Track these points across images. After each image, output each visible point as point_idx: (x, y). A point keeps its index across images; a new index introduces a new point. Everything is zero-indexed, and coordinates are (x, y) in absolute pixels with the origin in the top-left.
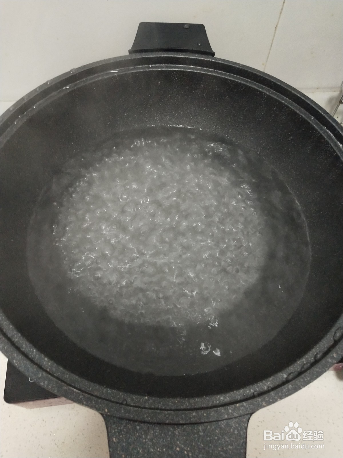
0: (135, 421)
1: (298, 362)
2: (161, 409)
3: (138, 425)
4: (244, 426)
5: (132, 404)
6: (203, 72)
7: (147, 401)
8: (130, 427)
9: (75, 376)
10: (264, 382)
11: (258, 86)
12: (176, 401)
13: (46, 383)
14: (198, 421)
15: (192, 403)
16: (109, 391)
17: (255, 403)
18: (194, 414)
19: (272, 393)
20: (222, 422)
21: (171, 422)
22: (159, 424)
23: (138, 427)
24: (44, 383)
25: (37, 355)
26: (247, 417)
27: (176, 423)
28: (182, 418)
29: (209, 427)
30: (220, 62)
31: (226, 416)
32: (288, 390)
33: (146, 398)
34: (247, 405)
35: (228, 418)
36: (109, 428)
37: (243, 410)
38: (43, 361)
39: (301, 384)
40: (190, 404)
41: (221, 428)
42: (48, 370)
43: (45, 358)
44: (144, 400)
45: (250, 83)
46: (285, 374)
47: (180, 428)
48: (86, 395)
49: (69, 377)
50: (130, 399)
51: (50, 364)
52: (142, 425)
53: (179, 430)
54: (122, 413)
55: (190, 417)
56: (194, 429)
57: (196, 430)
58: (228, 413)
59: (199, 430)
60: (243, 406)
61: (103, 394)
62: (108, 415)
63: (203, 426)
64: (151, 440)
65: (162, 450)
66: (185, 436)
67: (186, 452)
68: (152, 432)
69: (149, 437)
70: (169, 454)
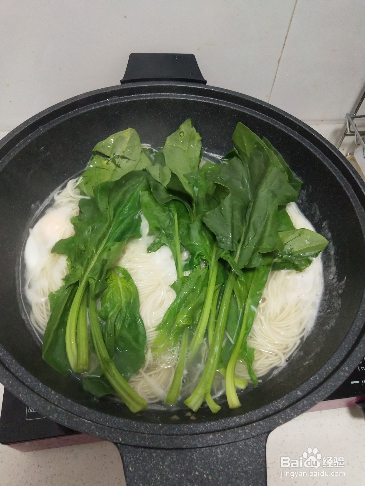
0: (150, 448)
1: (311, 379)
2: (177, 435)
3: (154, 453)
4: (262, 445)
5: (146, 432)
6: (196, 100)
7: (161, 428)
8: (146, 454)
9: (84, 408)
10: (279, 400)
11: (252, 112)
12: (191, 426)
13: (55, 416)
14: (216, 444)
15: (208, 427)
16: (122, 421)
17: (272, 421)
18: (211, 437)
19: (288, 410)
20: (240, 443)
21: (189, 446)
22: (176, 449)
23: (154, 455)
24: (53, 416)
25: (43, 389)
26: (265, 436)
27: (193, 446)
28: (199, 442)
29: (227, 449)
30: (212, 89)
31: (244, 437)
32: (304, 406)
33: (160, 425)
34: (263, 423)
35: (246, 438)
36: (124, 457)
37: (260, 429)
38: (50, 394)
39: (316, 400)
40: (206, 428)
41: (240, 449)
42: (56, 403)
43: (52, 392)
44: (158, 427)
45: (243, 108)
46: (300, 391)
47: (198, 452)
48: (98, 425)
49: (78, 409)
50: (143, 428)
51: (57, 397)
52: (158, 451)
53: (196, 454)
54: (137, 441)
55: (207, 440)
56: (213, 452)
57: (214, 453)
58: (245, 433)
59: (217, 452)
60: (260, 425)
61: (115, 423)
62: (123, 444)
63: (221, 448)
64: (169, 466)
65: (181, 475)
66: (203, 459)
67: (205, 476)
68: (169, 458)
69: (166, 464)
70: (188, 479)
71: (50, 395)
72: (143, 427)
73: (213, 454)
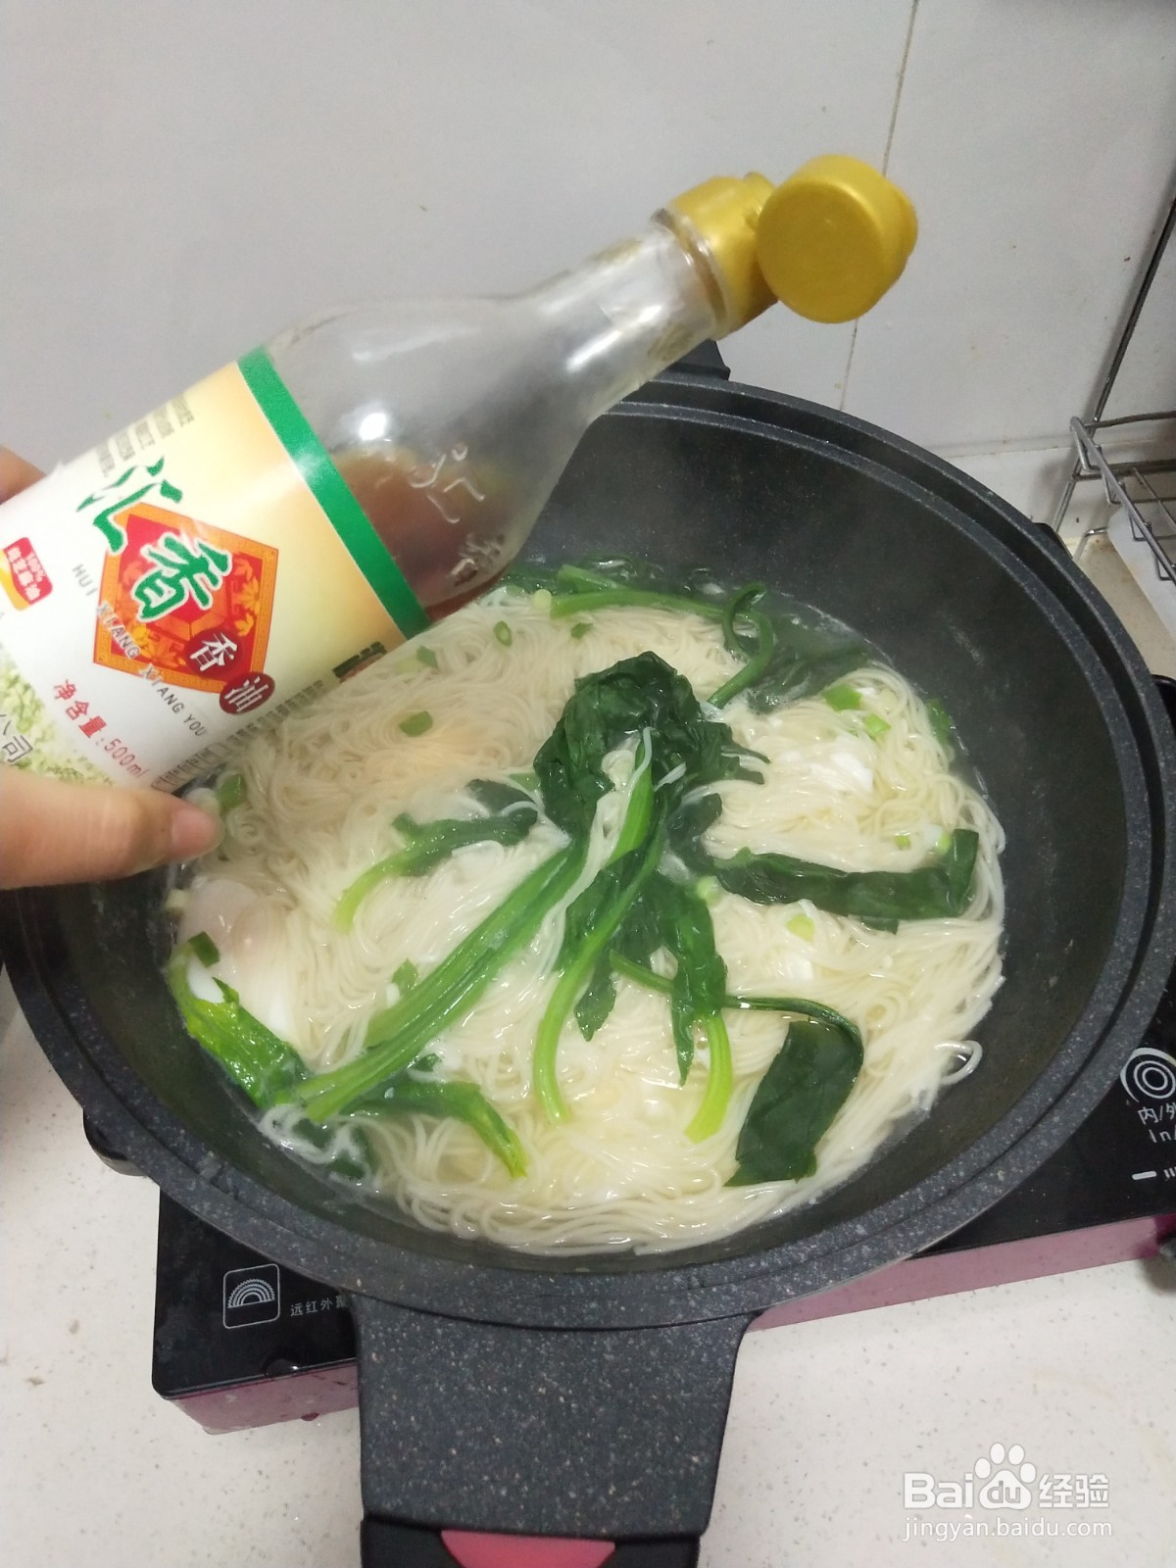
0: (430, 1314)
1: (902, 1196)
3: (440, 1327)
7: (471, 1274)
8: (418, 1328)
9: (284, 1201)
10: (801, 1243)
12: (551, 1280)
13: (207, 1206)
14: (603, 1324)
15: (594, 1287)
16: (373, 1244)
17: (763, 1286)
19: (816, 1266)
20: (668, 1331)
21: (531, 1322)
22: (497, 1325)
23: (439, 1331)
24: (201, 1206)
25: (188, 1144)
27: (543, 1324)
28: (560, 1315)
29: (631, 1342)
30: (744, 394)
31: (680, 1317)
32: (860, 1258)
33: (471, 1267)
34: (740, 1291)
35: (685, 1321)
36: (363, 1327)
37: (727, 1303)
38: (203, 1157)
40: (588, 1287)
41: (664, 1348)
43: (208, 1153)
44: (463, 1272)
46: (863, 1225)
47: (553, 1338)
49: (267, 1201)
50: (426, 1268)
52: (450, 1324)
53: (548, 1343)
54: (400, 1291)
55: (582, 1314)
56: (591, 1345)
57: (596, 1347)
58: (686, 1310)
59: (605, 1347)
60: (729, 1293)
61: (355, 1249)
62: (363, 1295)
63: (615, 1338)
64: (473, 1364)
65: (499, 1389)
66: (564, 1359)
67: (562, 1399)
68: (477, 1345)
69: (466, 1357)
70: (518, 1402)
72: (424, 1265)
73: (594, 1350)
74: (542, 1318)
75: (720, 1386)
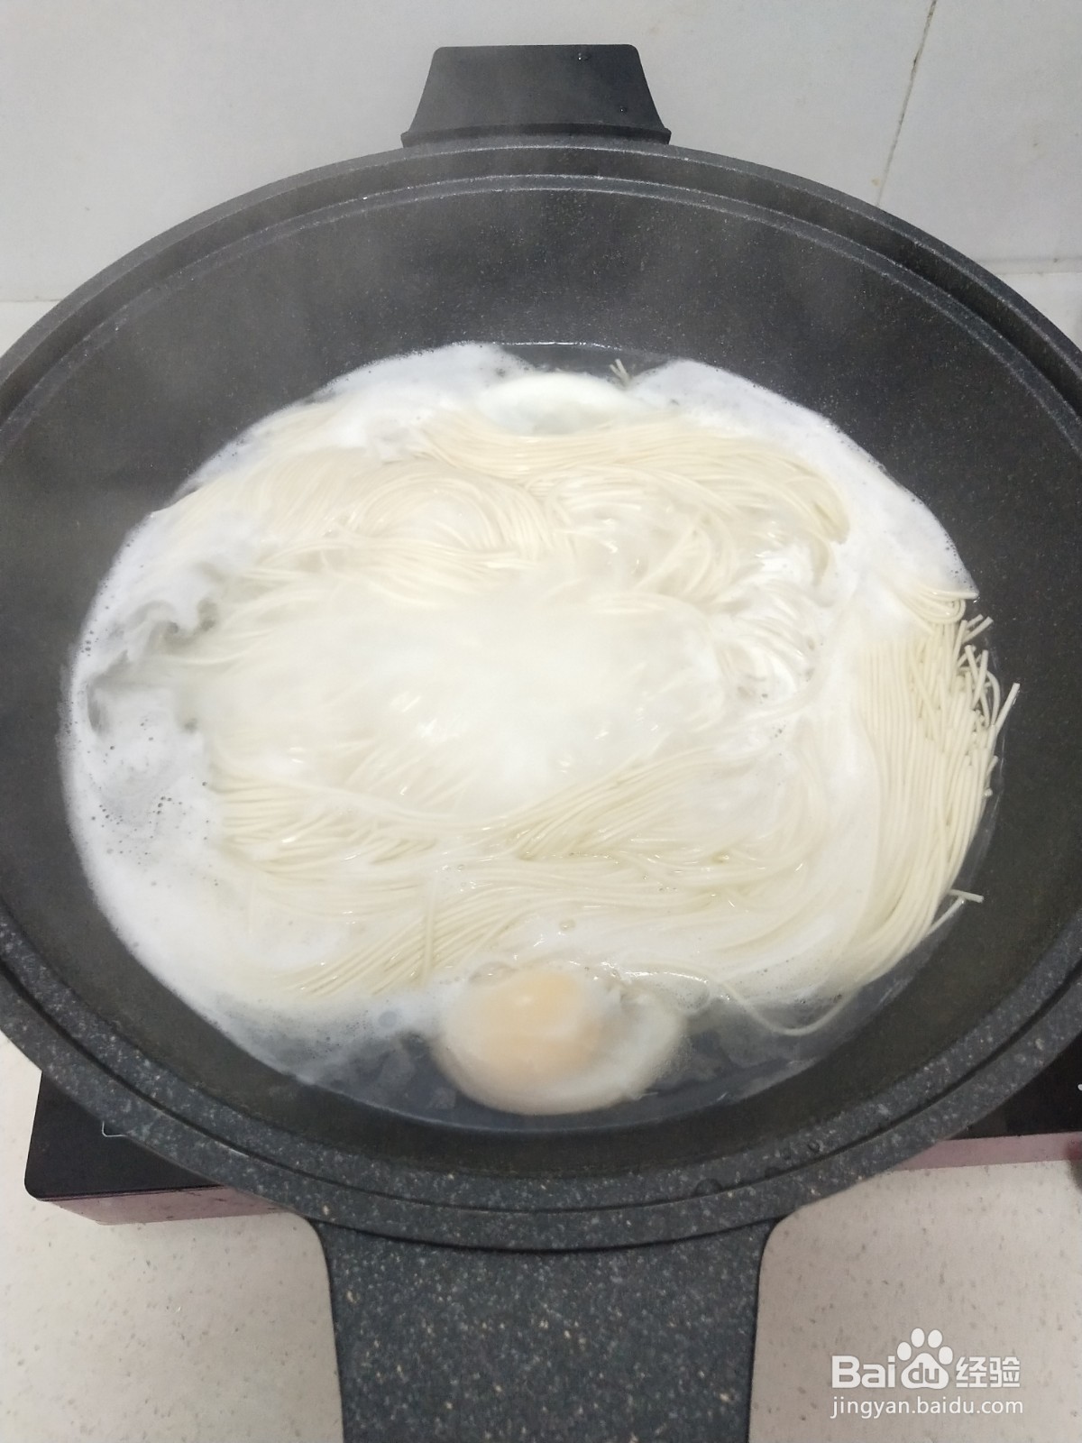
0: (411, 1242)
1: (926, 1068)
2: (496, 1209)
3: (423, 1256)
4: (750, 1258)
5: (408, 1196)
6: (634, 194)
7: (451, 1187)
8: (398, 1259)
9: (234, 1113)
10: (818, 1128)
11: (808, 231)
12: (543, 1187)
13: (145, 1130)
14: (607, 1242)
15: (591, 1192)
16: (339, 1158)
17: (785, 1187)
18: (595, 1221)
19: (840, 1159)
20: (682, 1246)
21: (526, 1245)
22: (487, 1250)
23: (423, 1261)
24: (139, 1131)
25: (120, 1053)
26: (761, 1231)
27: (540, 1247)
28: (558, 1234)
29: (641, 1260)
30: (686, 159)
31: (694, 1229)
32: (891, 1149)
33: (451, 1177)
34: (758, 1193)
35: (701, 1233)
36: (335, 1262)
37: (746, 1211)
38: (138, 1068)
39: (932, 1134)
40: (585, 1194)
41: (679, 1265)
42: (154, 1096)
43: (144, 1062)
44: (443, 1184)
45: (783, 221)
46: (886, 1105)
47: (552, 1262)
48: (265, 1165)
49: (216, 1115)
50: (400, 1181)
51: (158, 1077)
52: (434, 1252)
53: (547, 1268)
54: (374, 1217)
55: (583, 1232)
56: (596, 1267)
57: (601, 1270)
58: (700, 1219)
59: (611, 1269)
60: (746, 1197)
61: (319, 1164)
62: (333, 1225)
63: (621, 1257)
64: (462, 1298)
65: (496, 1326)
66: (566, 1286)
67: (567, 1334)
68: (466, 1275)
69: (454, 1290)
70: (517, 1339)
71: (138, 1072)
72: (397, 1179)
73: (599, 1273)
74: (539, 1240)
75: (744, 1308)
